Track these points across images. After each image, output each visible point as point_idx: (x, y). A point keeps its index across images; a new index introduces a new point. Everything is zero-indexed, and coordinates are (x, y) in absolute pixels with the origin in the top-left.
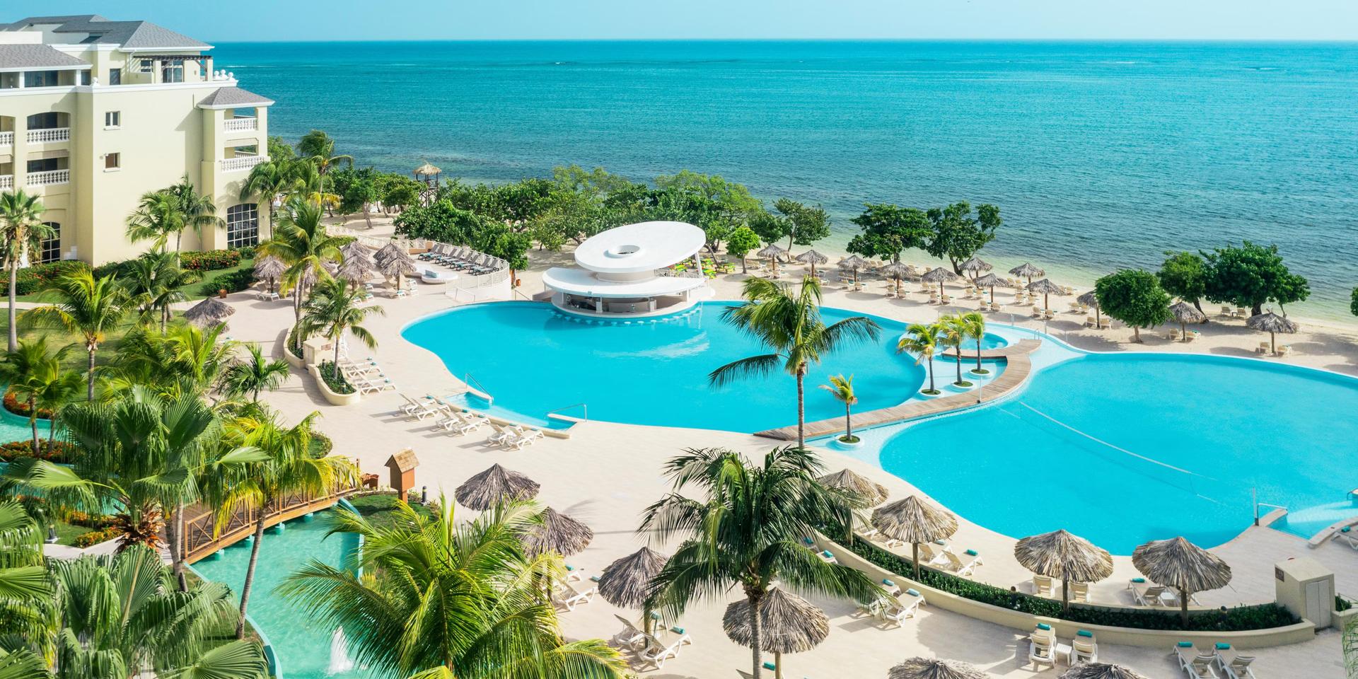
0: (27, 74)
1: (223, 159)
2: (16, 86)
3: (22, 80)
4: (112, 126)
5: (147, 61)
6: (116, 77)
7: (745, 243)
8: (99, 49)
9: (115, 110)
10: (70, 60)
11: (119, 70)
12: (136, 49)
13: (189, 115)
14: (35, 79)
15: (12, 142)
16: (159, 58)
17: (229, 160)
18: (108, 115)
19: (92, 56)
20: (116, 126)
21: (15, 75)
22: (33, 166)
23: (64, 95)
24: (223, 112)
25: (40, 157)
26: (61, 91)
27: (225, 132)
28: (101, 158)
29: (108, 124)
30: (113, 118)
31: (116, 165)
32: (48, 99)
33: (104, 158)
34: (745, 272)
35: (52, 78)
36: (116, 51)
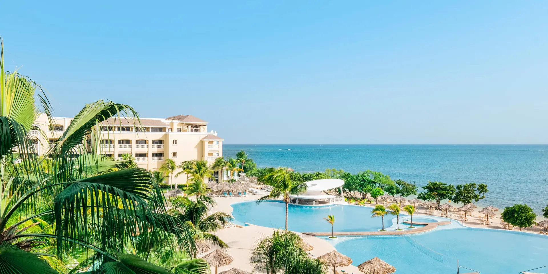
0: (152, 128)
1: (208, 156)
2: (149, 131)
3: (150, 130)
4: (175, 144)
5: (187, 125)
6: (180, 130)
7: (377, 193)
8: (174, 122)
9: (176, 139)
10: (165, 125)
11: (181, 129)
12: (185, 122)
13: (199, 143)
14: (154, 129)
15: (148, 147)
16: (190, 125)
17: (209, 157)
18: (174, 141)
19: (172, 124)
20: (176, 144)
21: (149, 128)
22: (154, 155)
23: (163, 135)
24: (208, 142)
25: (156, 152)
26: (163, 133)
27: (208, 148)
28: (171, 153)
29: (174, 143)
30: (175, 142)
31: (176, 156)
32: (159, 136)
33: (172, 154)
34: (377, 203)
35: (161, 130)
36: (179, 123)
